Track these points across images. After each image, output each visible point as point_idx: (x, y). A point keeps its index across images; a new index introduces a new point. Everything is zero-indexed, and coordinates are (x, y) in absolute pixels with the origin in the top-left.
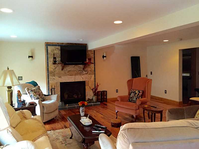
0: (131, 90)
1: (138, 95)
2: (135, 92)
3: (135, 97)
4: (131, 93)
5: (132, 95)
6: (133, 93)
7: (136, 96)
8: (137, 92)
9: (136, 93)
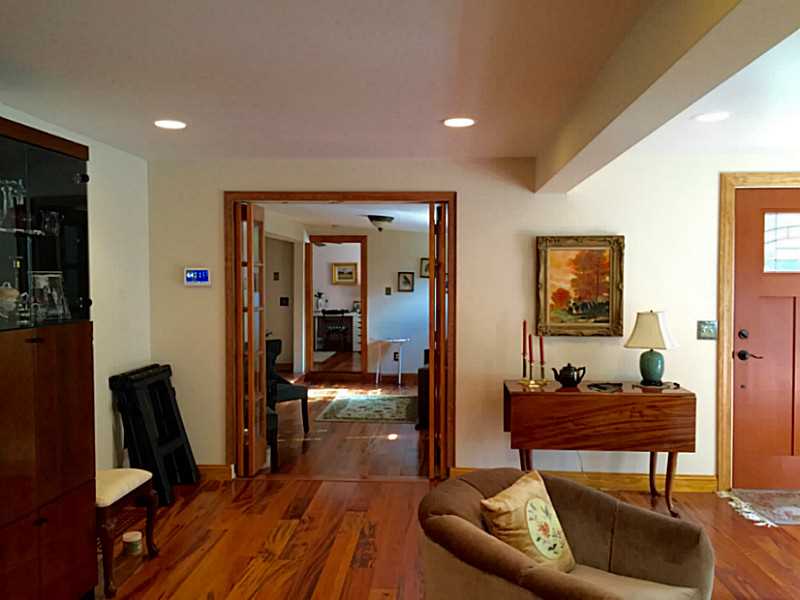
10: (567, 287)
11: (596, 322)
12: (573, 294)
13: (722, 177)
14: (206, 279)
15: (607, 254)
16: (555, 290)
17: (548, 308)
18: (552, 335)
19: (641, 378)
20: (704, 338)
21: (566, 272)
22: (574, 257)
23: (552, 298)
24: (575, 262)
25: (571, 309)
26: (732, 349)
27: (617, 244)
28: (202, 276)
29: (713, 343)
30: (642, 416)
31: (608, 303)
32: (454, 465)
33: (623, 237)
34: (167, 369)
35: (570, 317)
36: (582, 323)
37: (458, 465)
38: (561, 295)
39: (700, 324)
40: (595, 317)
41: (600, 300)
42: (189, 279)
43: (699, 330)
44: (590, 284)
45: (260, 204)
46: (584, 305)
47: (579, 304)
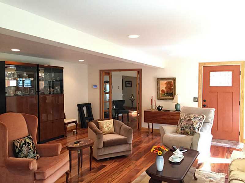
0: (18, 142)
1: (32, 145)
2: (25, 141)
3: (30, 150)
4: (22, 148)
5: (25, 150)
6: (24, 145)
7: (32, 147)
8: (28, 140)
9: (28, 143)
10: (164, 89)
11: (170, 97)
12: (165, 91)
13: (200, 64)
14: (96, 87)
15: (172, 82)
16: (161, 90)
17: (160, 94)
18: (161, 100)
19: (175, 110)
20: (195, 101)
21: (164, 86)
22: (165, 83)
23: (161, 92)
24: (166, 83)
25: (165, 94)
26: (202, 104)
27: (174, 79)
28: (96, 86)
29: (197, 102)
30: (170, 117)
31: (173, 93)
32: (141, 127)
33: (176, 78)
34: (90, 104)
35: (165, 96)
36: (167, 97)
37: (142, 127)
38: (163, 91)
39: (194, 98)
40: (170, 96)
41: (171, 92)
42: (94, 87)
43: (194, 100)
44: (169, 88)
45: (112, 72)
46: (168, 93)
47: (167, 93)
